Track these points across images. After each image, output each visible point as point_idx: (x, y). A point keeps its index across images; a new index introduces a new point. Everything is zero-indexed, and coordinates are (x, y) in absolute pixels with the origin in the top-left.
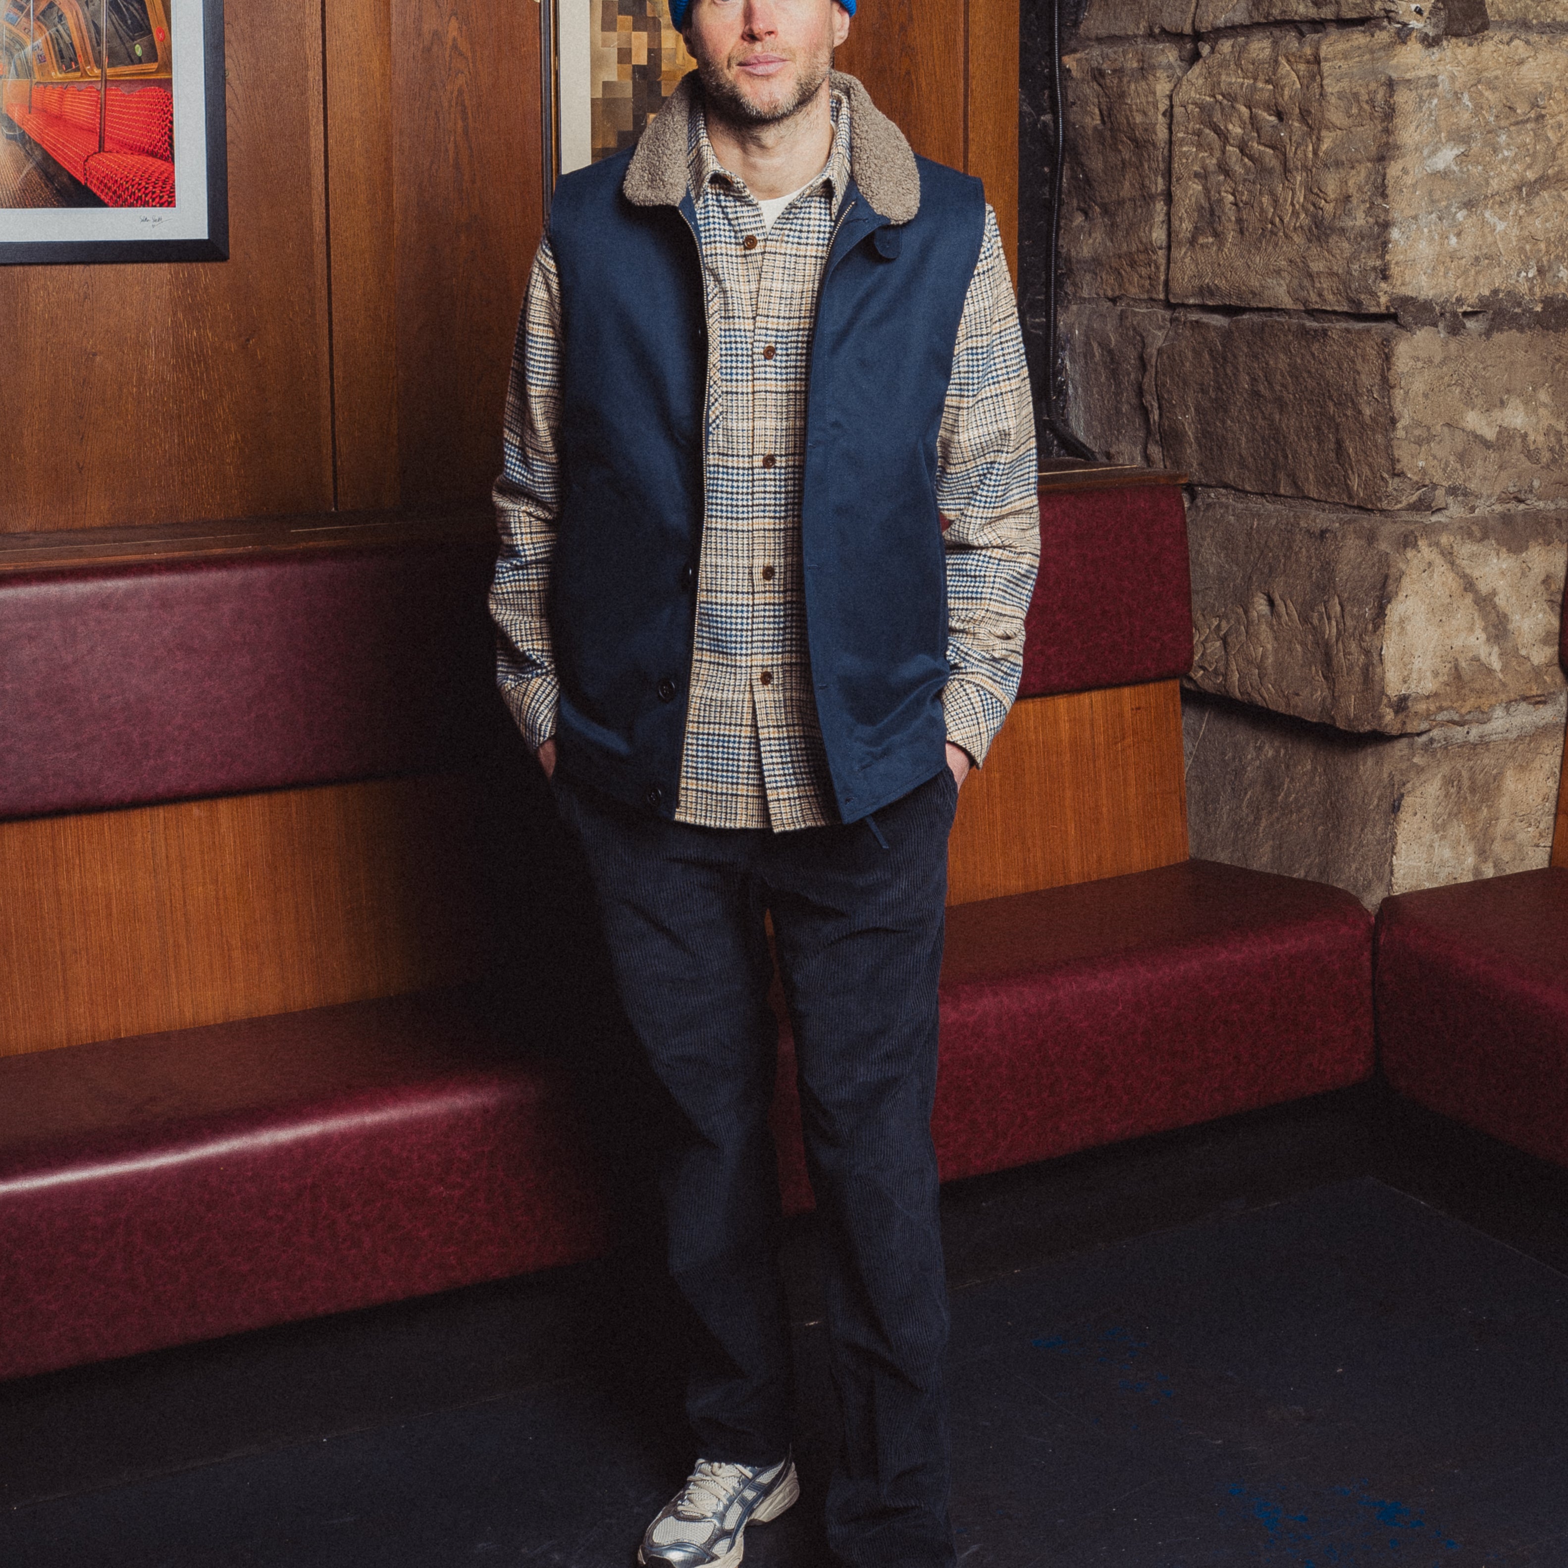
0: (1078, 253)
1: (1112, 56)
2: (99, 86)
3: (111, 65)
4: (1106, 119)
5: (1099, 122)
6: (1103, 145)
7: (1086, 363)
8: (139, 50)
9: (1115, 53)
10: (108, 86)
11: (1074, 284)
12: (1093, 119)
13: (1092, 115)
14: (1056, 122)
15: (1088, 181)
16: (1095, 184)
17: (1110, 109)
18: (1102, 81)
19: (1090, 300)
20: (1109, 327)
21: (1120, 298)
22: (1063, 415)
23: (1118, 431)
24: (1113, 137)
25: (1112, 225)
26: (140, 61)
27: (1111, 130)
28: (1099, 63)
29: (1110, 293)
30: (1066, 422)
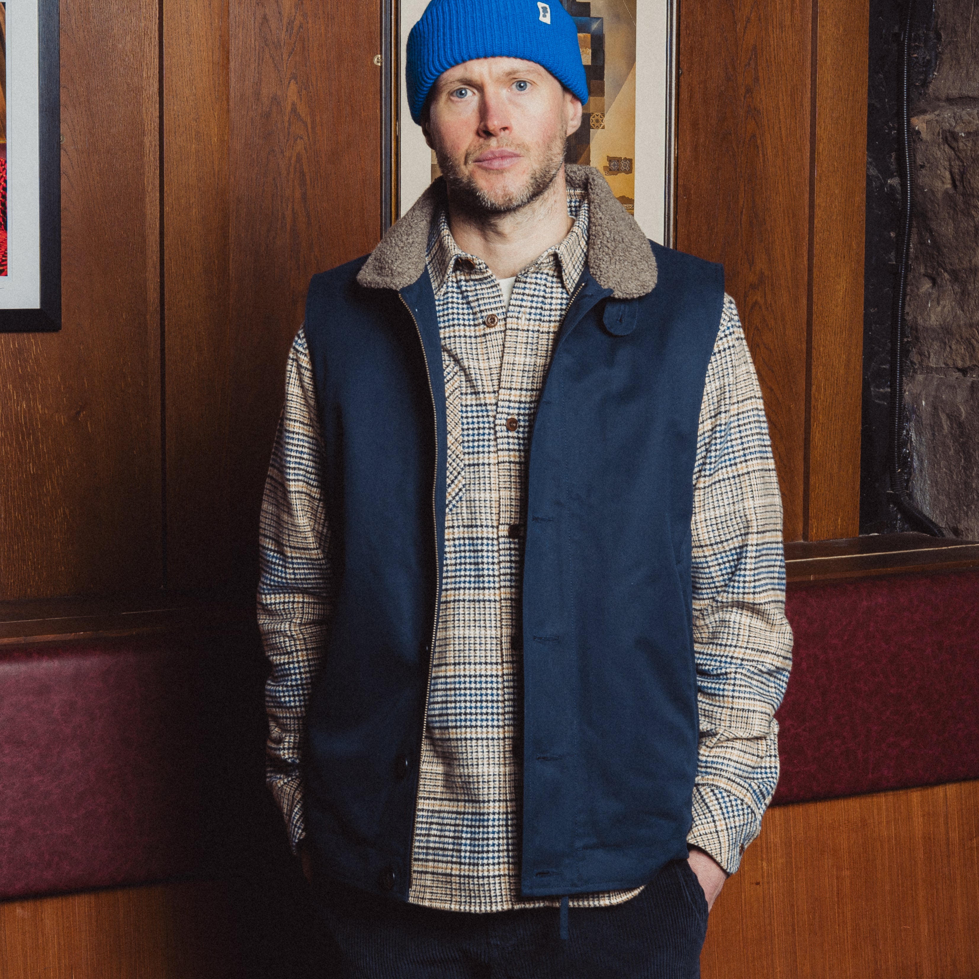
0: (925, 321)
1: (966, 118)
4: (958, 183)
5: (949, 186)
6: (955, 210)
7: (934, 435)
9: (969, 114)
11: (921, 354)
12: (943, 183)
13: (941, 178)
14: (903, 185)
15: (936, 246)
16: (945, 250)
17: (962, 174)
18: (954, 144)
19: (937, 370)
20: (959, 399)
21: (972, 369)
22: (907, 488)
23: (967, 506)
24: (965, 202)
25: (963, 293)
27: (963, 195)
28: (951, 125)
29: (960, 364)
30: (911, 496)
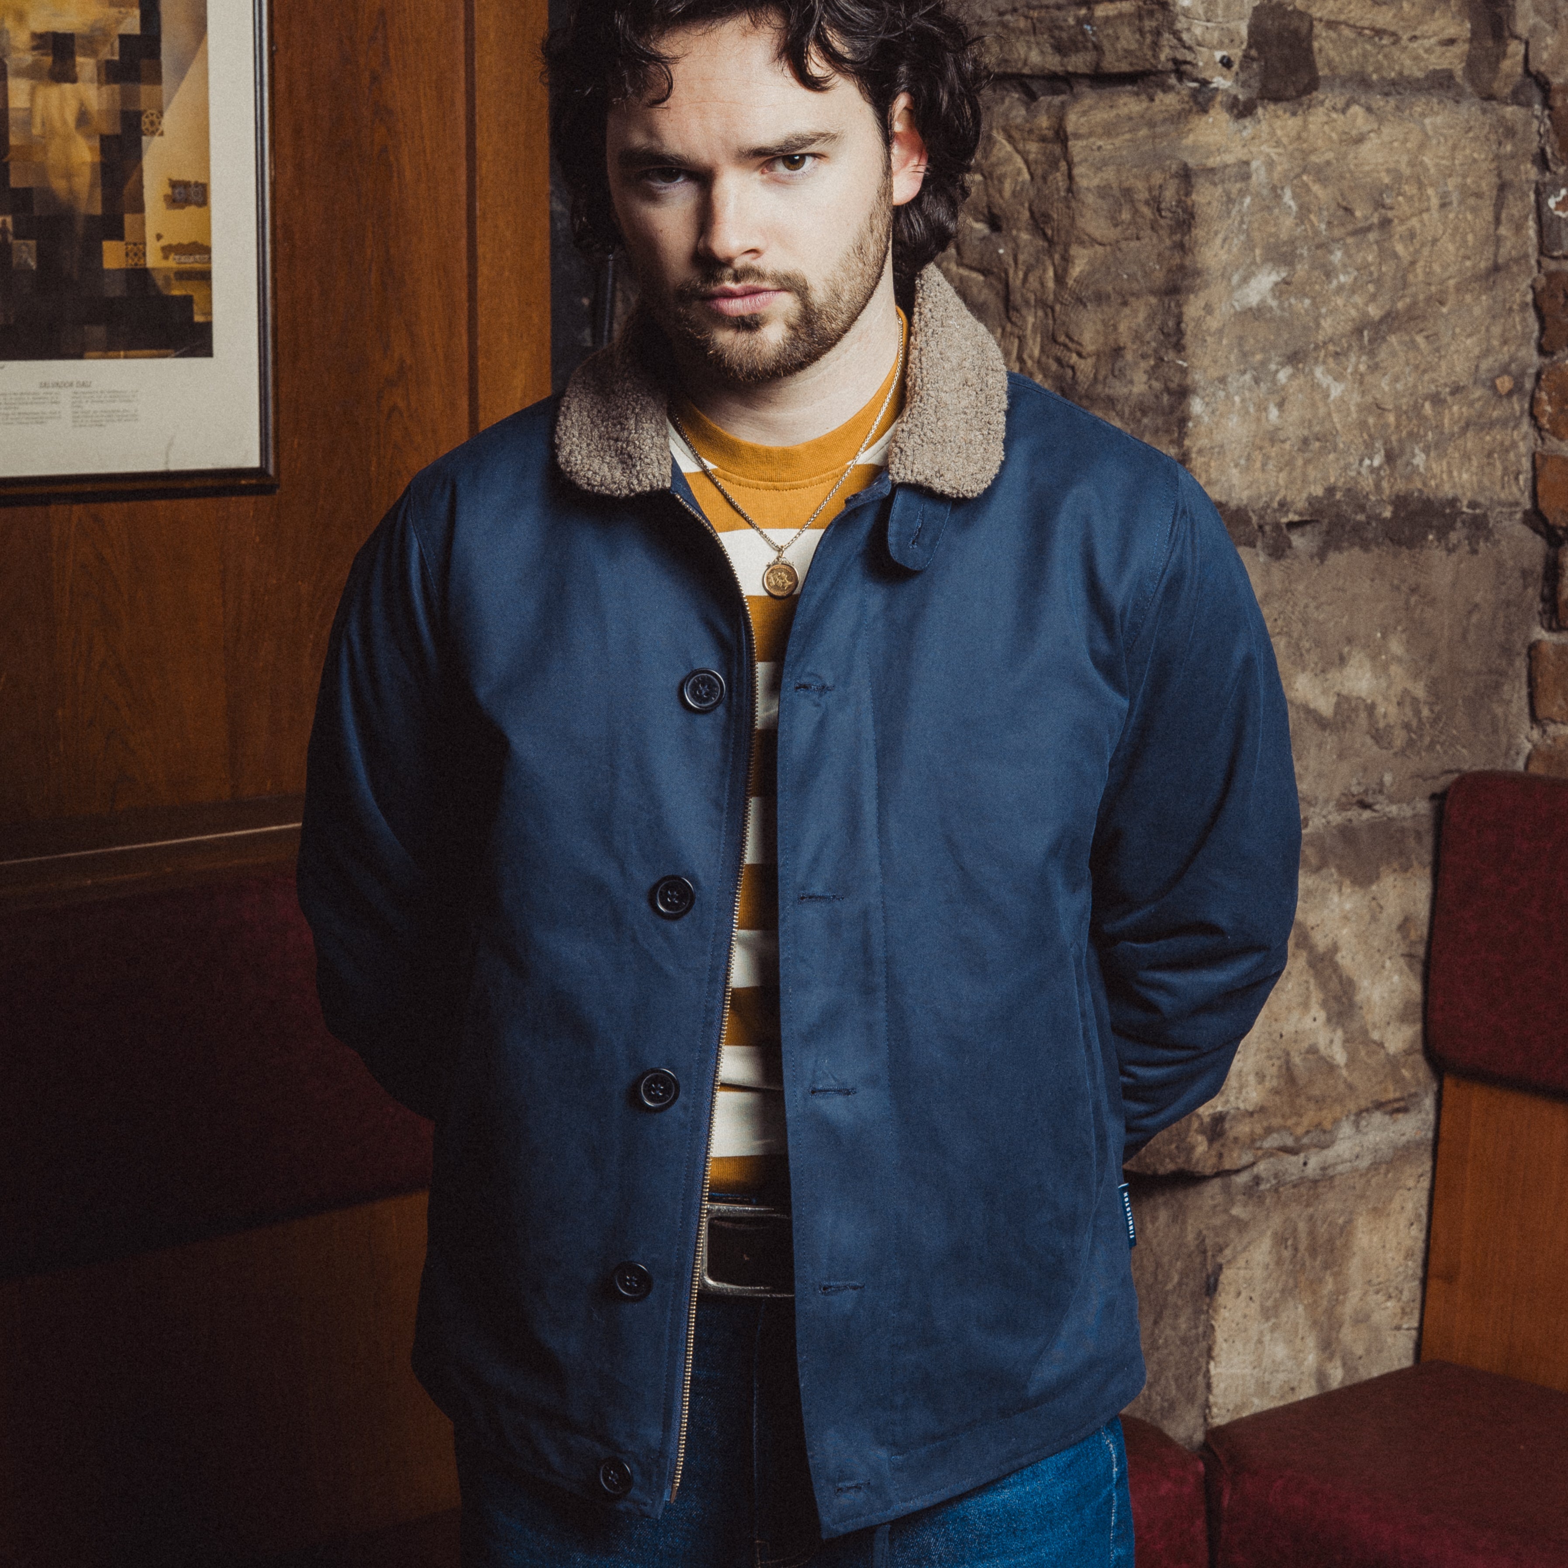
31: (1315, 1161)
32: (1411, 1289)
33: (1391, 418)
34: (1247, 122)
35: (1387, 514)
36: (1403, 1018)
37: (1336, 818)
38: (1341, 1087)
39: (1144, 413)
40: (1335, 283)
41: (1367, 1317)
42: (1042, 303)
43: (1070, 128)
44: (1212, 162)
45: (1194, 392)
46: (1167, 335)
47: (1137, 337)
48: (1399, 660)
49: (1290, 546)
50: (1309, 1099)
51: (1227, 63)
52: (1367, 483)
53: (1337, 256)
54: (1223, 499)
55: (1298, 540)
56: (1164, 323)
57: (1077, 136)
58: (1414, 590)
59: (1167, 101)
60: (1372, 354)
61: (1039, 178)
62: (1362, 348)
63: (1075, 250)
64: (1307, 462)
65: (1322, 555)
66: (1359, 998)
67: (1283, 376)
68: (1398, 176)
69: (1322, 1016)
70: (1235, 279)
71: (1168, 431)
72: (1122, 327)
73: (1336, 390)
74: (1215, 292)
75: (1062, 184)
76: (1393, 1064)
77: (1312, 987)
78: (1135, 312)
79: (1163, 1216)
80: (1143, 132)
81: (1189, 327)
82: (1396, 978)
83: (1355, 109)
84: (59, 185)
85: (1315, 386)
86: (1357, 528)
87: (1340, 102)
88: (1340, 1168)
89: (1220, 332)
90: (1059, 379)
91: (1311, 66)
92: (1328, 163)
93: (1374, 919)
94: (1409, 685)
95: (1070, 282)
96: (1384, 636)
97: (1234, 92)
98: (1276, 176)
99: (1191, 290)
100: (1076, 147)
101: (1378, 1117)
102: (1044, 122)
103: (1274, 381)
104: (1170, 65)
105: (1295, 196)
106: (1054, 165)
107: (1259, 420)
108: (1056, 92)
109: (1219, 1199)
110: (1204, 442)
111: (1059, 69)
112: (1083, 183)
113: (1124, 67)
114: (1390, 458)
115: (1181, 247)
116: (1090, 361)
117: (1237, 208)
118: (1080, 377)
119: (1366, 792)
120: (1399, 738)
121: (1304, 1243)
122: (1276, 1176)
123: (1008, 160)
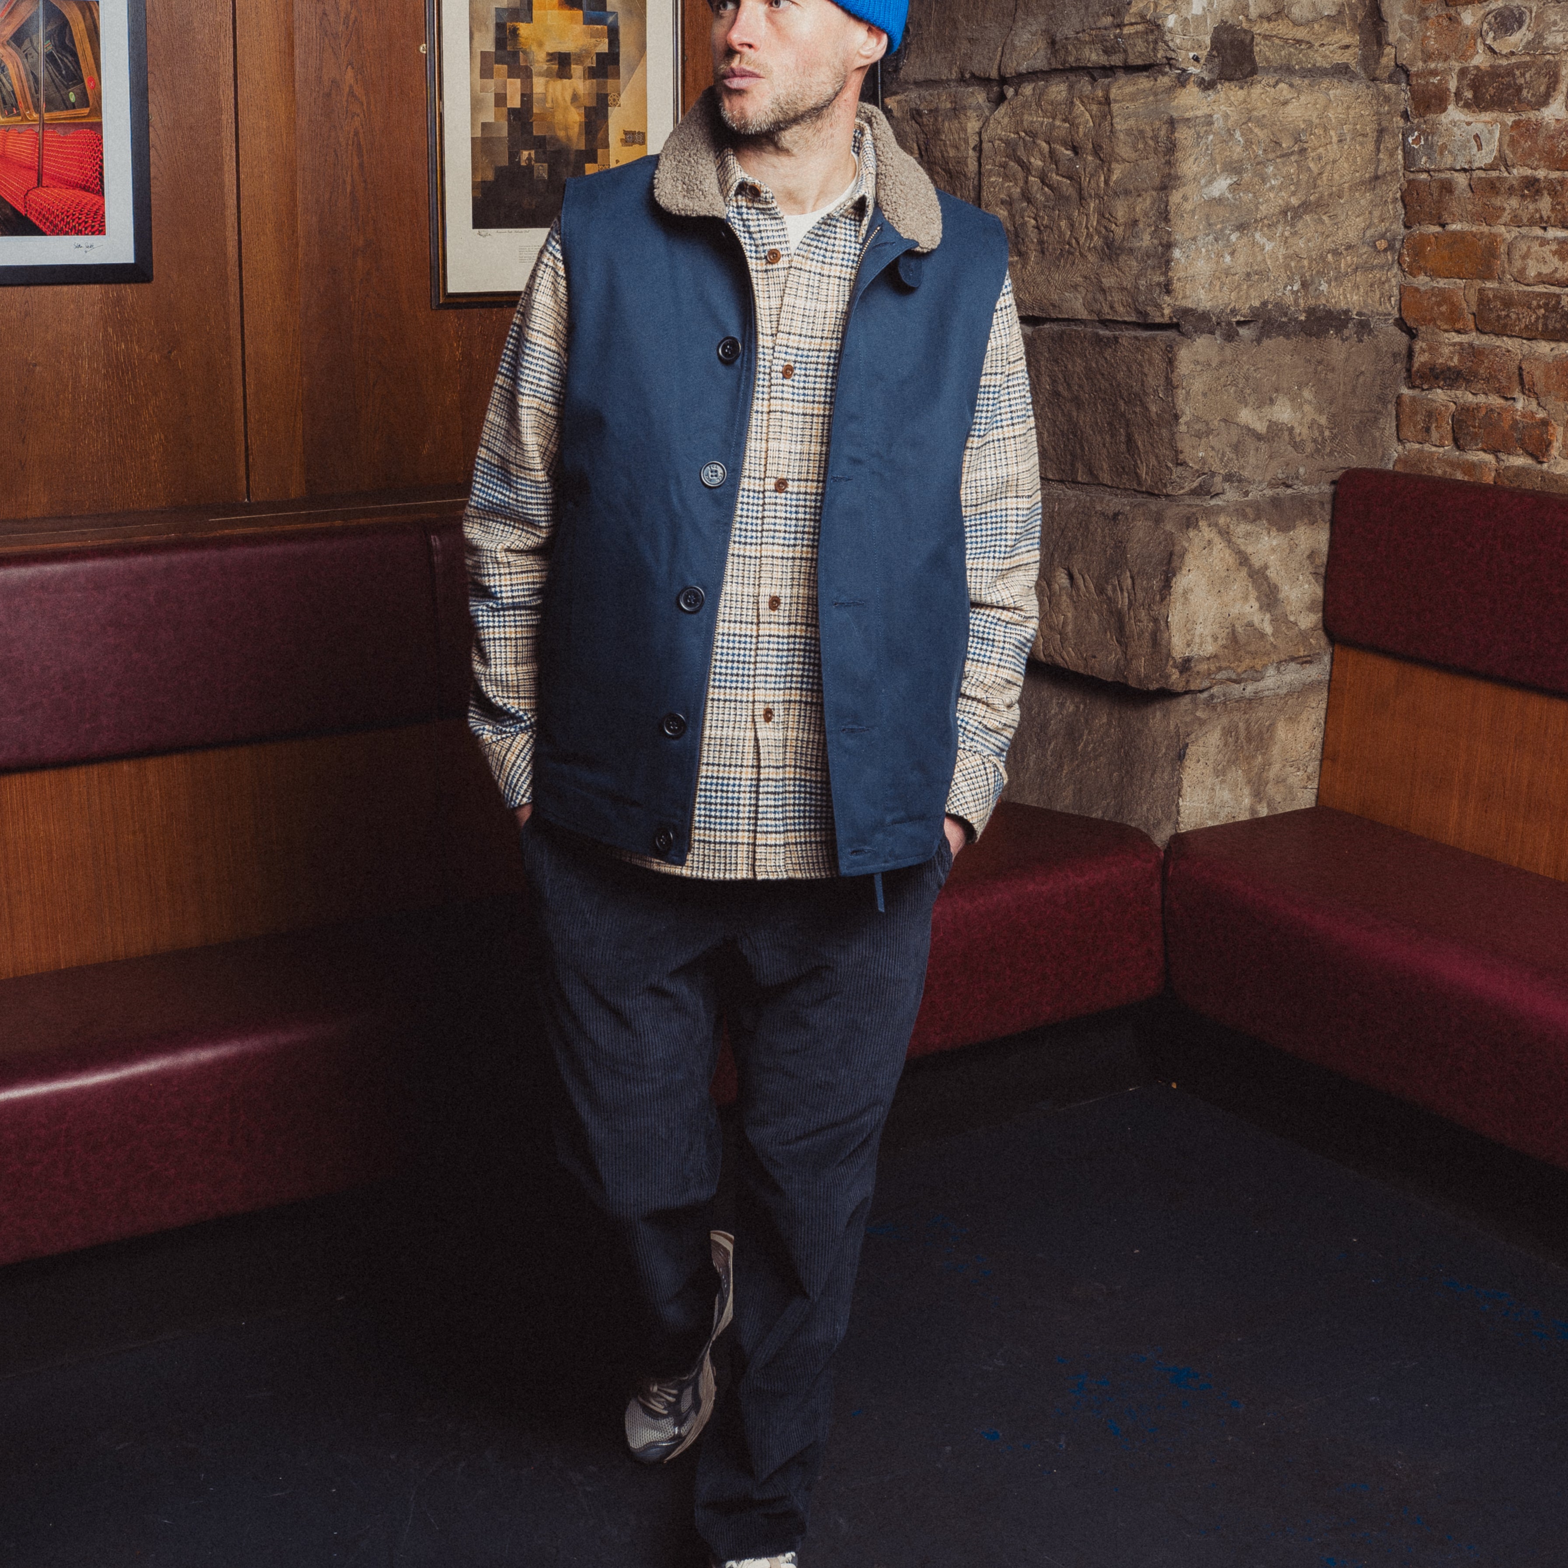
2: (37, 129)
3: (47, 111)
8: (72, 98)
10: (46, 129)
26: (74, 106)
31: (1250, 688)
32: (1313, 767)
33: (1306, 263)
34: (1210, 92)
35: (1303, 318)
36: (1311, 609)
37: (1269, 492)
38: (1268, 647)
39: (1149, 258)
40: (1268, 185)
41: (1284, 780)
42: (1097, 196)
43: (1112, 96)
44: (1187, 115)
45: (1175, 245)
46: (1160, 213)
47: (1146, 214)
48: (1310, 403)
49: (1238, 334)
50: (1248, 652)
51: (1196, 59)
52: (1289, 299)
53: (1270, 169)
54: (1194, 307)
55: (1243, 331)
56: (1159, 207)
57: (1116, 101)
58: (1320, 362)
59: (1164, 81)
60: (1293, 225)
61: (1098, 126)
62: (1286, 221)
63: (1114, 165)
64: (1249, 287)
65: (1259, 341)
66: (1281, 596)
67: (1233, 238)
68: (1309, 123)
69: (1256, 605)
70: (1203, 182)
71: (1160, 267)
72: (1137, 209)
73: (1269, 247)
74: (1188, 190)
75: (1108, 129)
76: (1304, 636)
77: (1250, 588)
78: (1144, 200)
79: (1158, 714)
80: (1151, 98)
81: (1172, 208)
82: (1306, 586)
83: (1282, 85)
84: (561, 134)
85: (1254, 243)
86: (1282, 326)
87: (1272, 81)
88: (1266, 693)
89: (1193, 212)
90: (1106, 238)
91: (1253, 61)
92: (1264, 116)
93: (1291, 551)
94: (1316, 417)
95: (1112, 184)
96: (1299, 389)
97: (1202, 75)
98: (1230, 123)
99: (1173, 187)
100: (1115, 107)
101: (1293, 666)
102: (1100, 93)
103: (1228, 240)
104: (1165, 61)
105: (1242, 135)
106: (1104, 117)
107: (1218, 262)
108: (1107, 77)
109: (1190, 706)
110: (1182, 274)
111: (1107, 63)
112: (1118, 127)
113: (1140, 62)
114: (1304, 285)
115: (1168, 163)
116: (1122, 228)
117: (1204, 141)
118: (1116, 237)
119: (1288, 477)
120: (1310, 447)
121: (1243, 734)
122: (1224, 695)
123: (1082, 114)
